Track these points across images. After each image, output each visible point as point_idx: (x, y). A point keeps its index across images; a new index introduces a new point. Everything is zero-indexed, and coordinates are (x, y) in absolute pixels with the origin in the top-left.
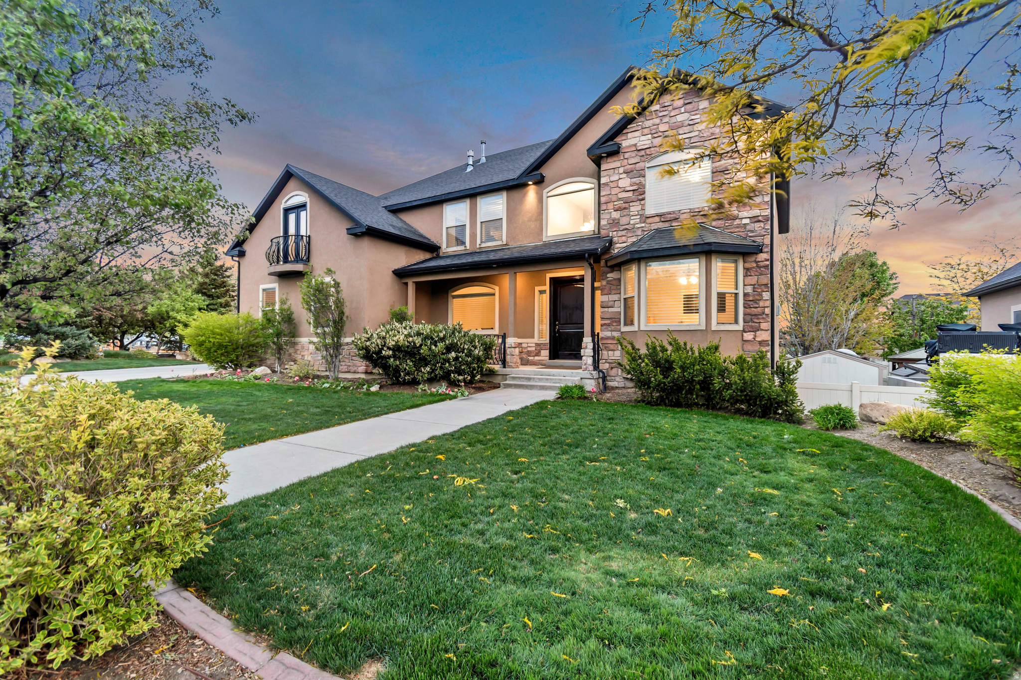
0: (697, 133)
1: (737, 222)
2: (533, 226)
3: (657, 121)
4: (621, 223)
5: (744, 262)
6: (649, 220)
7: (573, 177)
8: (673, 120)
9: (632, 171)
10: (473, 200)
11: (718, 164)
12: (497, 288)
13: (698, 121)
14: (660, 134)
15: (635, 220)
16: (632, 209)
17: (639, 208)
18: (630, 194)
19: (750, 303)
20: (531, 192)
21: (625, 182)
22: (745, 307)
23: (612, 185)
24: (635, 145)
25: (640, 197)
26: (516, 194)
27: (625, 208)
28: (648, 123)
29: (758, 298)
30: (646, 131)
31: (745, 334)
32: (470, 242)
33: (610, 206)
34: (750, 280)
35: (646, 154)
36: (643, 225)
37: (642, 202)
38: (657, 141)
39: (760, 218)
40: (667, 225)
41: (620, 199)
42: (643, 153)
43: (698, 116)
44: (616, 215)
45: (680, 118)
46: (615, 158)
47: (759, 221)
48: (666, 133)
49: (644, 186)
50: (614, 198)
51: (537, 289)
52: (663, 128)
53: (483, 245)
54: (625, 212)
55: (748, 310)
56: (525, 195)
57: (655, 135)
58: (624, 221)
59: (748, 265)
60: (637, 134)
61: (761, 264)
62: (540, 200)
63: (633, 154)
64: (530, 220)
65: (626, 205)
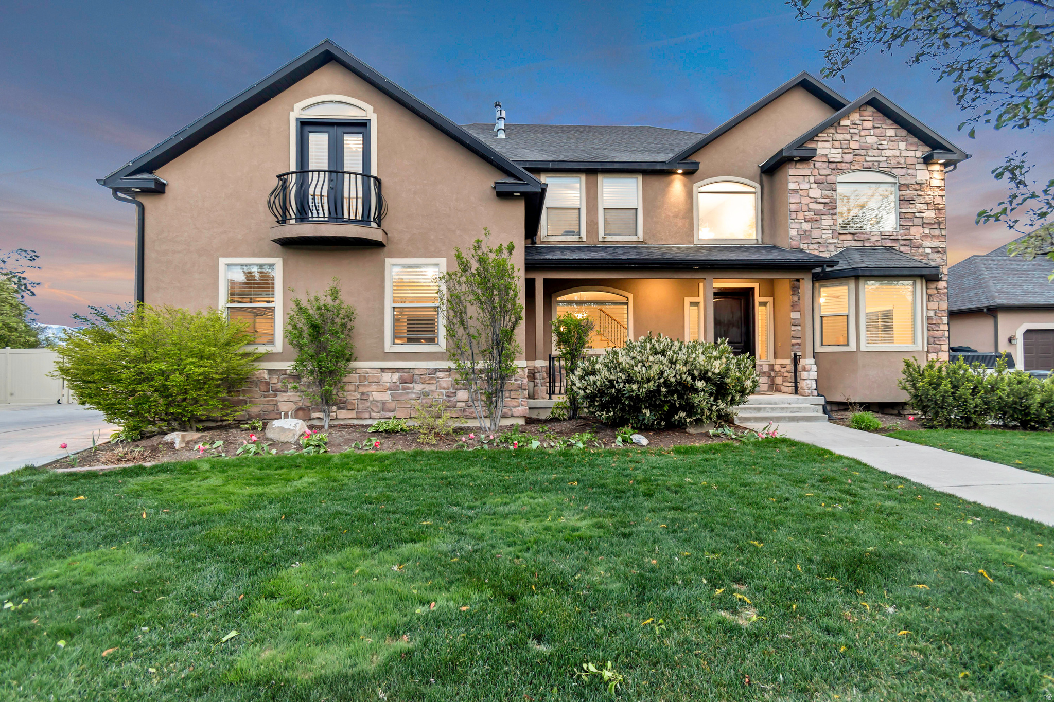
0: (885, 159)
1: (921, 250)
2: (680, 224)
3: (848, 137)
4: (813, 236)
5: (927, 288)
6: (841, 237)
7: (729, 175)
8: (863, 140)
9: (823, 183)
10: (592, 178)
11: (904, 193)
12: (631, 296)
13: (886, 147)
14: (851, 151)
15: (827, 235)
16: (824, 222)
17: (831, 223)
18: (821, 206)
19: (934, 326)
20: (677, 184)
21: (816, 193)
22: (928, 330)
23: (802, 193)
24: (826, 156)
25: (832, 212)
26: (656, 182)
27: (817, 221)
28: (839, 137)
29: (939, 322)
30: (837, 144)
31: (929, 355)
32: (588, 232)
33: (801, 215)
34: (932, 305)
35: (836, 167)
36: (836, 241)
37: (834, 217)
38: (849, 158)
39: (940, 249)
40: (859, 244)
41: (810, 210)
42: (833, 166)
43: (885, 143)
44: (806, 226)
45: (869, 140)
46: (804, 165)
47: (939, 252)
48: (857, 152)
49: (835, 200)
50: (805, 208)
51: (688, 300)
52: (854, 145)
53: (609, 239)
54: (816, 225)
55: (932, 333)
56: (669, 184)
57: (846, 151)
58: (815, 233)
59: (930, 291)
60: (828, 145)
61: (942, 291)
62: (690, 195)
63: (825, 165)
64: (676, 216)
65: (818, 218)
